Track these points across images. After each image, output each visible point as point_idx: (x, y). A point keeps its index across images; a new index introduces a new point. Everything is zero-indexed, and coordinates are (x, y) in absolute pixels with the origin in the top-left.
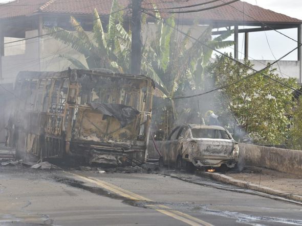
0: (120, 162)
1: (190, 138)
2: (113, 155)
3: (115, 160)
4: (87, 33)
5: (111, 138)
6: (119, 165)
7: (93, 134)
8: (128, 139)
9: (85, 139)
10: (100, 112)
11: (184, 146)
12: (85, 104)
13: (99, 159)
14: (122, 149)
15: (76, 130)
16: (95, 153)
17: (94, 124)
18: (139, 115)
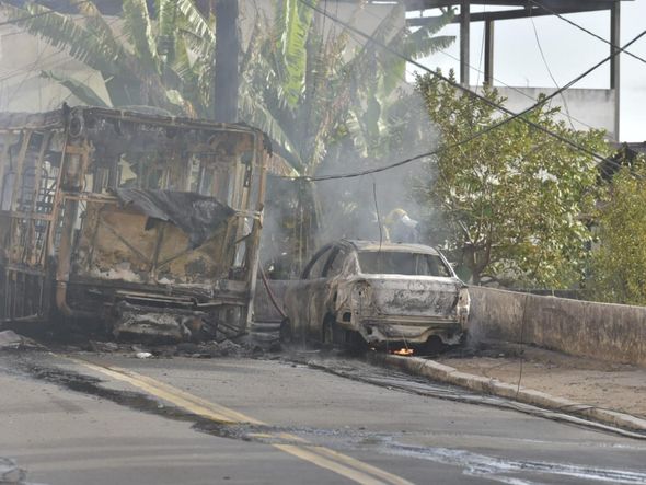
0: (187, 330)
1: (355, 273)
2: (171, 314)
3: (175, 327)
4: (108, 19)
5: (167, 272)
6: (185, 338)
7: (124, 264)
8: (208, 276)
9: (103, 275)
10: (138, 211)
11: (340, 293)
12: (104, 191)
13: (136, 323)
14: (192, 300)
15: (82, 254)
16: (128, 309)
17: (126, 239)
18: (234, 218)
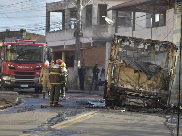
0: (146, 105)
2: (141, 99)
3: (142, 104)
5: (142, 87)
6: (145, 107)
7: (129, 83)
9: (122, 86)
12: (121, 61)
13: (130, 102)
14: (148, 96)
15: (116, 80)
16: (127, 97)
17: (129, 76)
18: (163, 71)
